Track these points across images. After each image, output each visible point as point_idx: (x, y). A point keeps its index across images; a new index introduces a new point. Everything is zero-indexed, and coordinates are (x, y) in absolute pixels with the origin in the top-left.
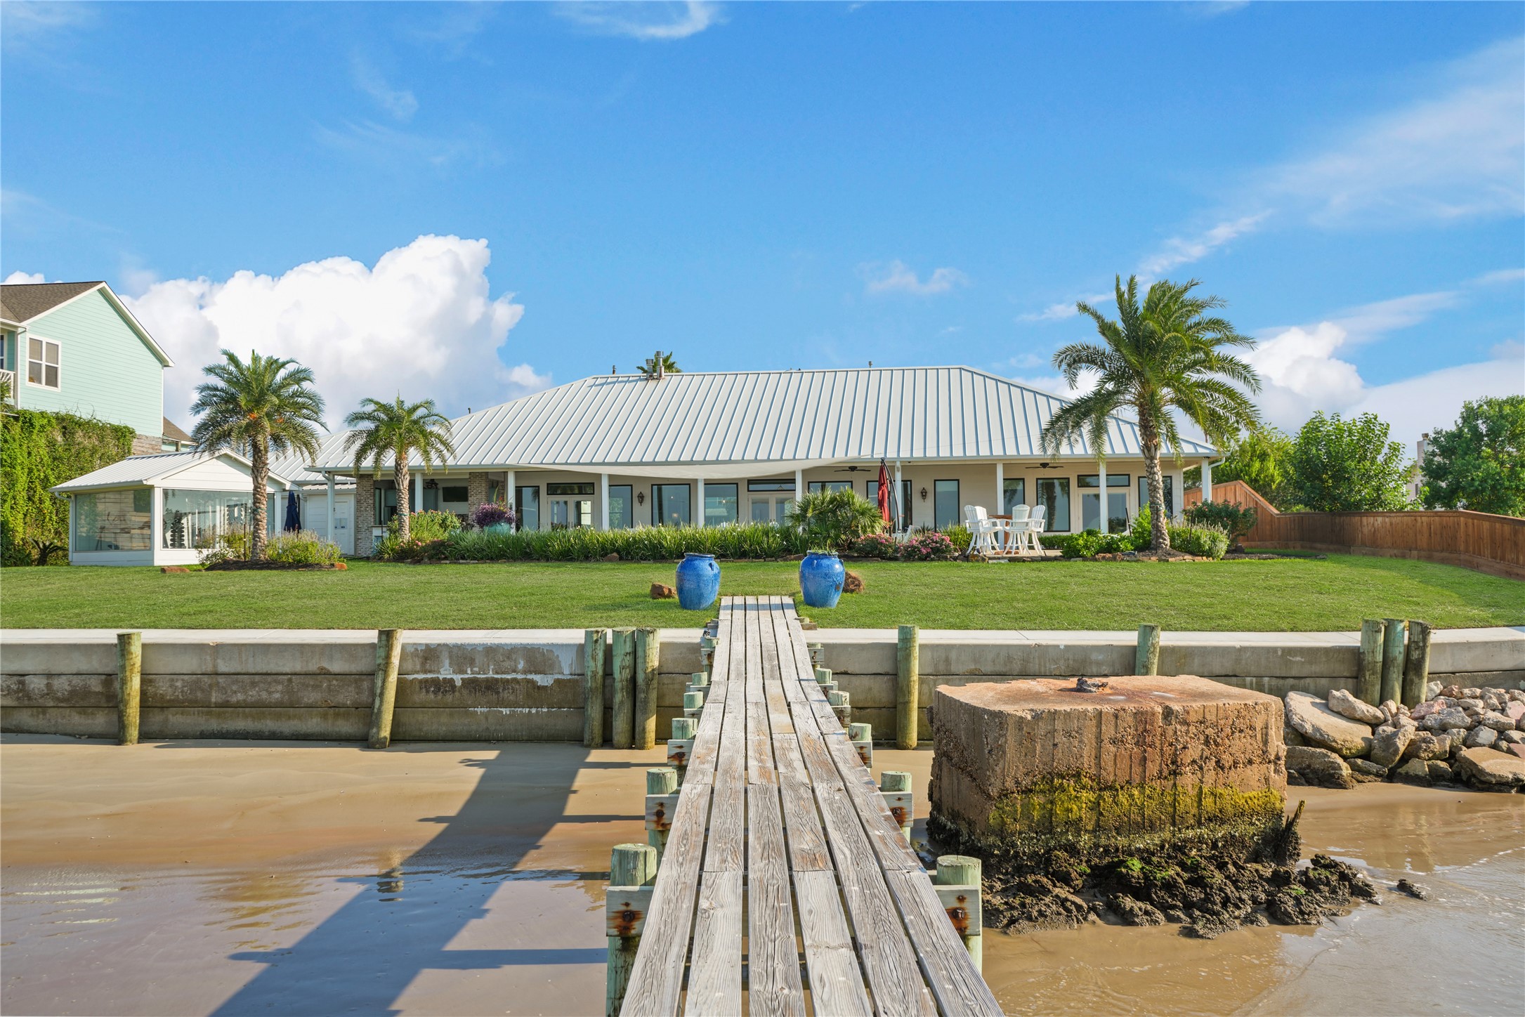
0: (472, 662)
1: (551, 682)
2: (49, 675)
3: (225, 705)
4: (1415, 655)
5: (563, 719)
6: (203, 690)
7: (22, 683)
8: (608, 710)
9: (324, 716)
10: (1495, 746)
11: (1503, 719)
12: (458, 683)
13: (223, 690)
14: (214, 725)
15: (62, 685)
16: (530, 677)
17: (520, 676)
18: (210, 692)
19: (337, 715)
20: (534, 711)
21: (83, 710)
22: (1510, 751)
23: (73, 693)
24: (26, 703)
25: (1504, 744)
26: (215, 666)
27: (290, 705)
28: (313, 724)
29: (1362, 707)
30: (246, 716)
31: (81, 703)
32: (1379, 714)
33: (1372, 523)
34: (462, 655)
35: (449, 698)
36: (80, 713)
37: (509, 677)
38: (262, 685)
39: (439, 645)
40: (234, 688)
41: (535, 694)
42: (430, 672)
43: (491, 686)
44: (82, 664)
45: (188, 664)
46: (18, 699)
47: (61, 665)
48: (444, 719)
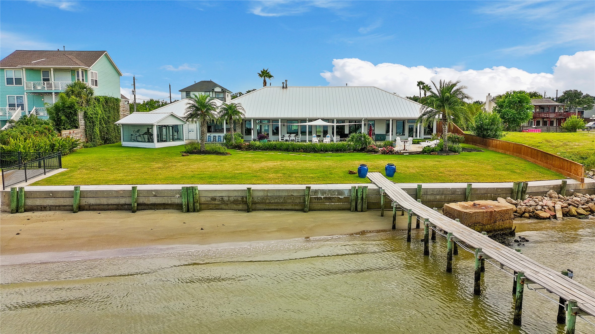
0: (325, 193)
1: (343, 197)
2: (229, 197)
3: (270, 203)
4: (524, 189)
5: (346, 205)
6: (265, 200)
7: (223, 198)
8: (356, 203)
9: (292, 205)
10: (541, 210)
11: (543, 204)
12: (323, 198)
13: (269, 200)
14: (267, 207)
15: (232, 199)
16: (338, 196)
17: (336, 196)
18: (266, 200)
19: (295, 205)
20: (339, 203)
21: (236, 204)
22: (545, 211)
23: (234, 201)
24: (223, 203)
25: (543, 209)
26: (267, 194)
27: (285, 203)
28: (290, 207)
29: (514, 201)
30: (274, 205)
31: (236, 203)
32: (517, 202)
33: (495, 142)
34: (323, 192)
35: (320, 201)
36: (236, 205)
37: (334, 196)
38: (278, 199)
39: (318, 189)
40: (272, 199)
41: (339, 200)
42: (316, 195)
43: (330, 198)
44: (236, 194)
45: (261, 194)
46: (221, 202)
47: (231, 194)
48: (319, 206)
